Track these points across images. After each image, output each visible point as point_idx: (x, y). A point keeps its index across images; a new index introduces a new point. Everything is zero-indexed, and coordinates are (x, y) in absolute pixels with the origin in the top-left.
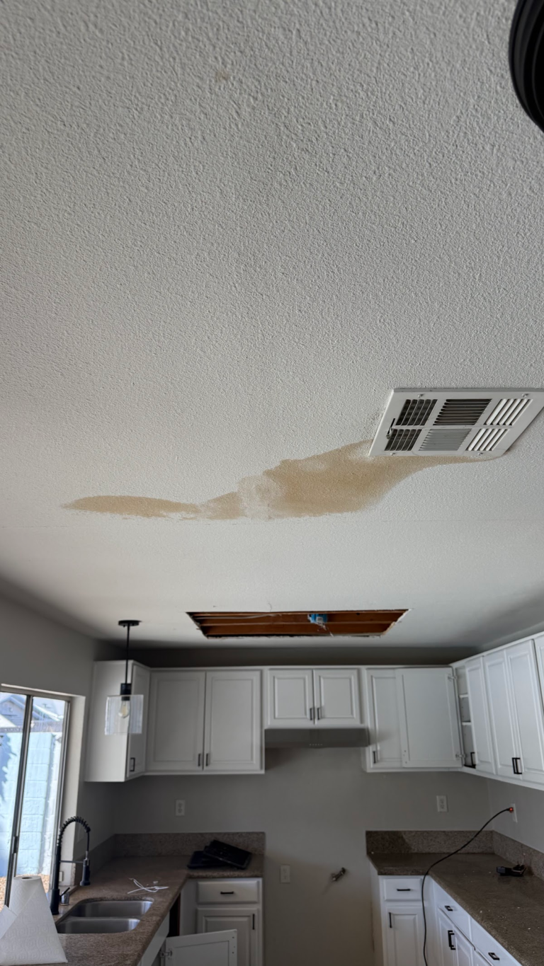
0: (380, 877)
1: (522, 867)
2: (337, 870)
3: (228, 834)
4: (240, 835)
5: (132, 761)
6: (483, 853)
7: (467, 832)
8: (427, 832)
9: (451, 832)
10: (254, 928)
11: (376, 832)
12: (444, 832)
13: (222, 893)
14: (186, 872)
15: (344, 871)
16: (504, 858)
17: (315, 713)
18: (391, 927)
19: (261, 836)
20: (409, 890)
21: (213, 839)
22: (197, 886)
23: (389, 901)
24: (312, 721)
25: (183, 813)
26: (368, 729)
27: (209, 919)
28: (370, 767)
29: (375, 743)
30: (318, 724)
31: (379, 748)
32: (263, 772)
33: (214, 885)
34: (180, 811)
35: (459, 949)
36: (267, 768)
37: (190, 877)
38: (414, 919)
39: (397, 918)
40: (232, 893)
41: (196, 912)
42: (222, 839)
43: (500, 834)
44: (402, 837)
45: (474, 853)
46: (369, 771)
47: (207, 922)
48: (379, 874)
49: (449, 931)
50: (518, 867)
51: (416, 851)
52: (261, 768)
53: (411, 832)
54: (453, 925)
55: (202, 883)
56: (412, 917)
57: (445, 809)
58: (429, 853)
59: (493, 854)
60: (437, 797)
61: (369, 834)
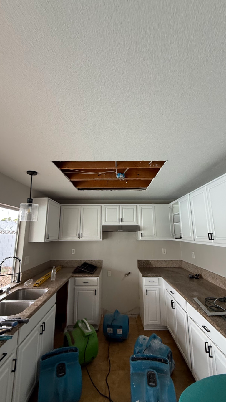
0: (143, 277)
1: (198, 275)
2: (127, 273)
3: (90, 260)
4: (94, 261)
5: (47, 235)
6: (178, 268)
7: (173, 260)
8: (159, 260)
9: (167, 260)
10: (95, 295)
11: (141, 260)
12: (165, 260)
13: (84, 282)
14: (71, 274)
15: (130, 273)
16: (187, 270)
17: (120, 220)
18: (147, 295)
19: (101, 261)
20: (154, 282)
21: (85, 262)
22: (75, 279)
23: (146, 285)
24: (119, 223)
25: (74, 253)
26: (139, 226)
27: (79, 291)
28: (140, 238)
29: (142, 230)
30: (122, 224)
31: (143, 232)
32: (101, 240)
33: (81, 279)
34: (73, 253)
35: (176, 308)
36: (103, 239)
37: (72, 276)
38: (156, 292)
39: (149, 292)
40: (88, 282)
41: (74, 289)
42: (87, 262)
43: (185, 262)
44: (150, 262)
45: (175, 268)
46: (139, 240)
47: (78, 292)
48: (143, 276)
49: (171, 301)
50: (196, 275)
51: (155, 267)
52: (101, 239)
53: (153, 260)
54: (173, 299)
55: (77, 279)
56: (155, 292)
57: (165, 253)
58: (160, 267)
59: (182, 268)
60: (163, 249)
61: (139, 261)
